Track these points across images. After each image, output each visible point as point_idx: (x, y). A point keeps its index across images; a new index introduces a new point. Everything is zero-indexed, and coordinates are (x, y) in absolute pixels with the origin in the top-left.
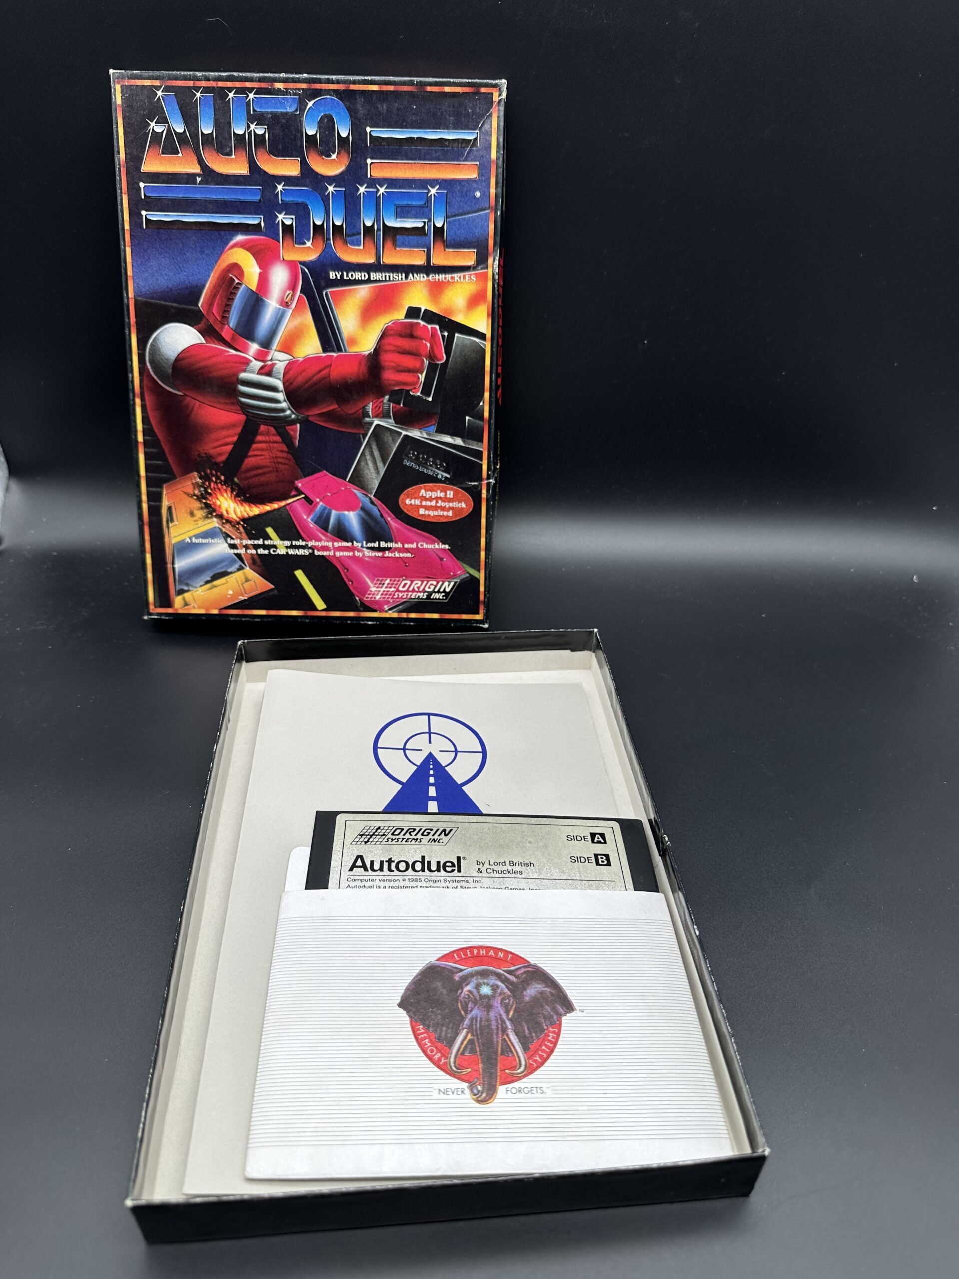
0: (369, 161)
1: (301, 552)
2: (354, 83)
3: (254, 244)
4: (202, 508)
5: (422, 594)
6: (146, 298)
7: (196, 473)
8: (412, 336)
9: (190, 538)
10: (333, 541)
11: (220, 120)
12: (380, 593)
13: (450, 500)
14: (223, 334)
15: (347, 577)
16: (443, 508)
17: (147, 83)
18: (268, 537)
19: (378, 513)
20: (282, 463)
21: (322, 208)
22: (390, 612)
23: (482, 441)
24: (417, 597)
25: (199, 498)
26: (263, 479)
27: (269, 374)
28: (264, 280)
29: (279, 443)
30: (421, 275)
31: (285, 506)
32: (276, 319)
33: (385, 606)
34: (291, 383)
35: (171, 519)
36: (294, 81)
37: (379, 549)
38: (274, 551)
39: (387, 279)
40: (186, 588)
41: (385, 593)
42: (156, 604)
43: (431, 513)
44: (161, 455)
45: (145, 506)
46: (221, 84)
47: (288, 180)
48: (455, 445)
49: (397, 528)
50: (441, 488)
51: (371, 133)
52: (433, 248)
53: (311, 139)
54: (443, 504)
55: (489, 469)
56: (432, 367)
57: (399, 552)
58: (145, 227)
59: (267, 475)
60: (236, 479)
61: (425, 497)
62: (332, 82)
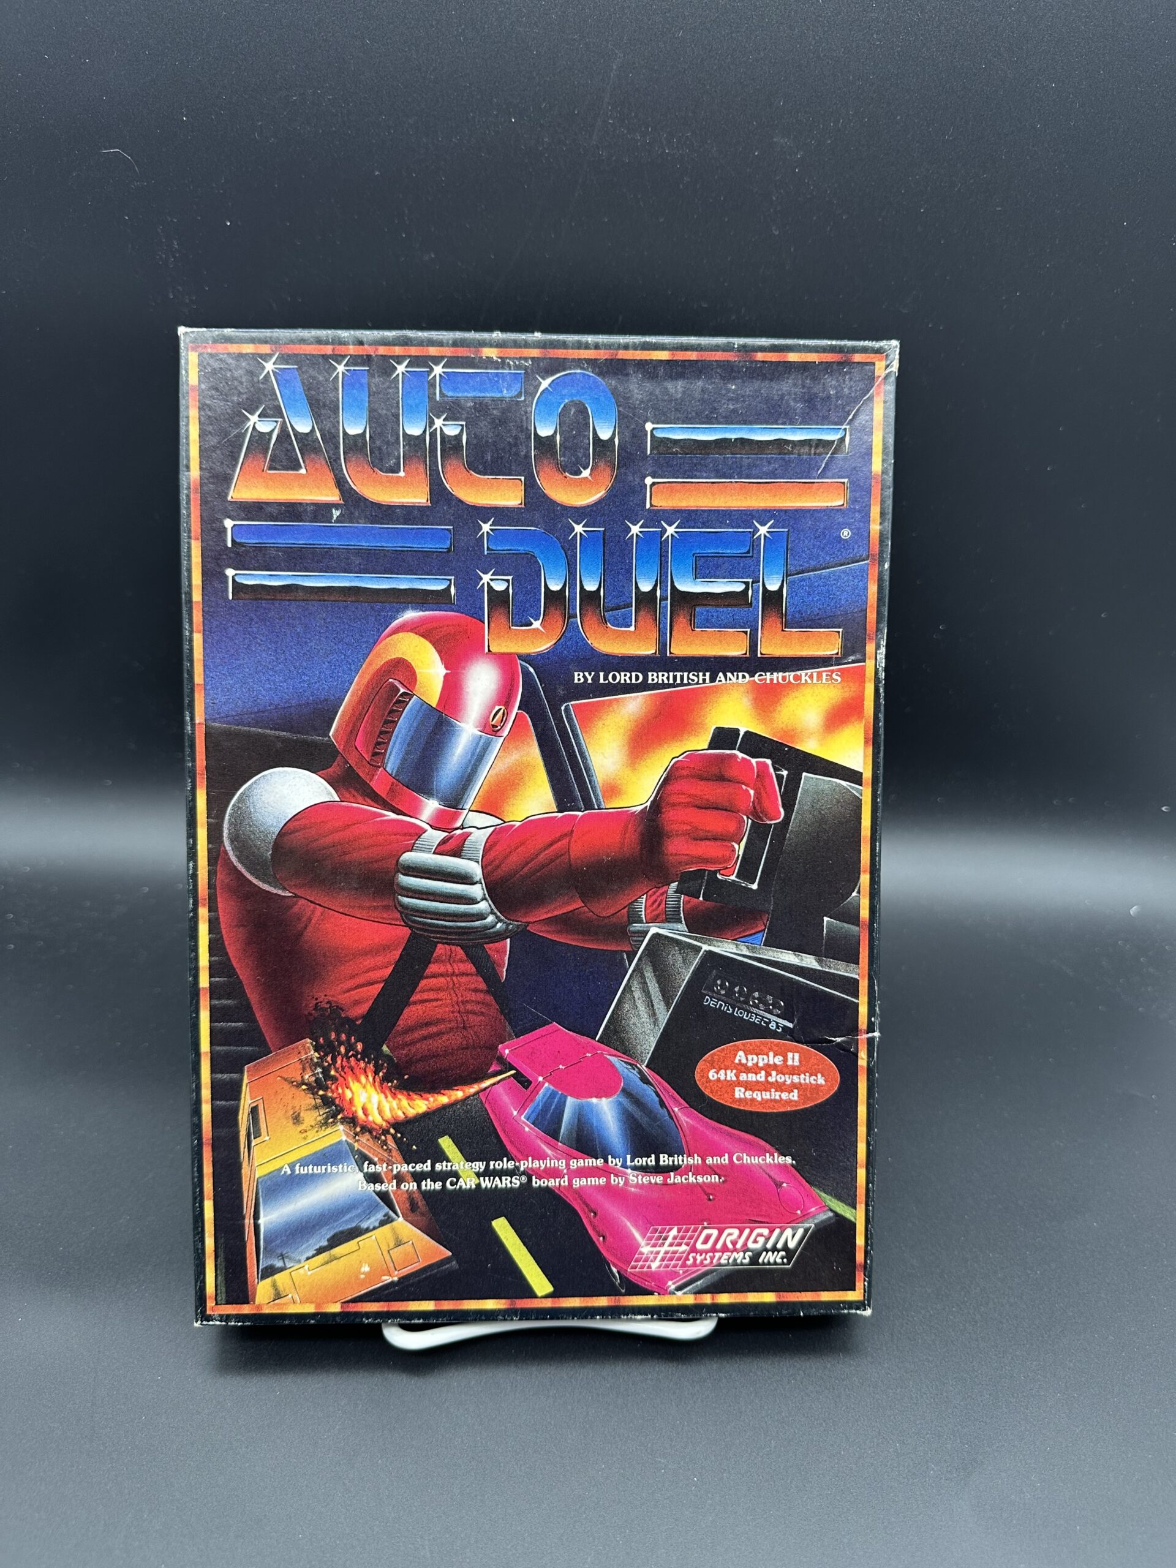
0: (649, 481)
1: (505, 1183)
2: (626, 347)
3: (435, 625)
4: (316, 1107)
5: (741, 1254)
6: (228, 723)
7: (309, 1040)
8: (721, 778)
9: (292, 1166)
10: (569, 1157)
11: (380, 411)
12: (659, 1257)
13: (793, 1071)
14: (373, 784)
15: (594, 1229)
16: (780, 1087)
17: (248, 349)
18: (441, 1156)
19: (657, 1099)
20: (475, 1013)
21: (564, 563)
22: (679, 1293)
23: (857, 962)
24: (731, 1261)
25: (312, 1089)
26: (437, 1044)
27: (457, 853)
28: (452, 689)
29: (472, 975)
30: (740, 674)
31: (477, 1093)
32: (473, 754)
33: (670, 1283)
34: (498, 866)
35: (255, 1131)
36: (516, 344)
37: (658, 1169)
38: (452, 1184)
39: (678, 681)
40: (279, 1264)
41: (669, 1257)
42: (219, 1299)
43: (758, 1096)
44: (244, 1011)
45: (206, 1109)
46: (382, 350)
47: (499, 514)
48: (802, 968)
49: (693, 1129)
50: (775, 1048)
51: (654, 432)
52: (762, 626)
53: (545, 445)
54: (781, 1078)
55: (871, 1013)
56: (759, 831)
57: (695, 1174)
58: (231, 597)
59: (445, 1038)
60: (385, 1048)
61: (745, 1065)
62: (587, 346)
